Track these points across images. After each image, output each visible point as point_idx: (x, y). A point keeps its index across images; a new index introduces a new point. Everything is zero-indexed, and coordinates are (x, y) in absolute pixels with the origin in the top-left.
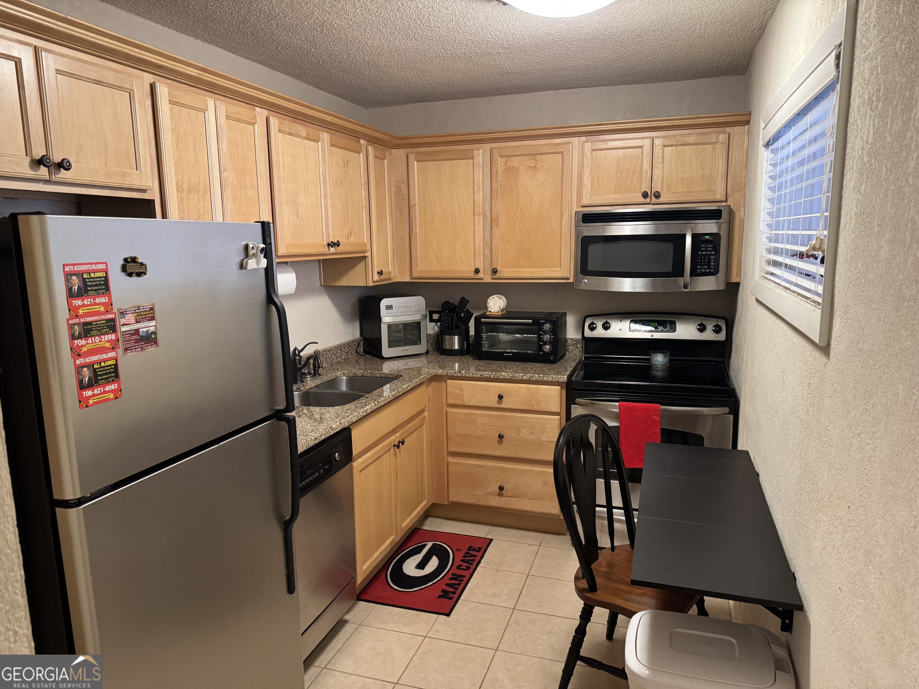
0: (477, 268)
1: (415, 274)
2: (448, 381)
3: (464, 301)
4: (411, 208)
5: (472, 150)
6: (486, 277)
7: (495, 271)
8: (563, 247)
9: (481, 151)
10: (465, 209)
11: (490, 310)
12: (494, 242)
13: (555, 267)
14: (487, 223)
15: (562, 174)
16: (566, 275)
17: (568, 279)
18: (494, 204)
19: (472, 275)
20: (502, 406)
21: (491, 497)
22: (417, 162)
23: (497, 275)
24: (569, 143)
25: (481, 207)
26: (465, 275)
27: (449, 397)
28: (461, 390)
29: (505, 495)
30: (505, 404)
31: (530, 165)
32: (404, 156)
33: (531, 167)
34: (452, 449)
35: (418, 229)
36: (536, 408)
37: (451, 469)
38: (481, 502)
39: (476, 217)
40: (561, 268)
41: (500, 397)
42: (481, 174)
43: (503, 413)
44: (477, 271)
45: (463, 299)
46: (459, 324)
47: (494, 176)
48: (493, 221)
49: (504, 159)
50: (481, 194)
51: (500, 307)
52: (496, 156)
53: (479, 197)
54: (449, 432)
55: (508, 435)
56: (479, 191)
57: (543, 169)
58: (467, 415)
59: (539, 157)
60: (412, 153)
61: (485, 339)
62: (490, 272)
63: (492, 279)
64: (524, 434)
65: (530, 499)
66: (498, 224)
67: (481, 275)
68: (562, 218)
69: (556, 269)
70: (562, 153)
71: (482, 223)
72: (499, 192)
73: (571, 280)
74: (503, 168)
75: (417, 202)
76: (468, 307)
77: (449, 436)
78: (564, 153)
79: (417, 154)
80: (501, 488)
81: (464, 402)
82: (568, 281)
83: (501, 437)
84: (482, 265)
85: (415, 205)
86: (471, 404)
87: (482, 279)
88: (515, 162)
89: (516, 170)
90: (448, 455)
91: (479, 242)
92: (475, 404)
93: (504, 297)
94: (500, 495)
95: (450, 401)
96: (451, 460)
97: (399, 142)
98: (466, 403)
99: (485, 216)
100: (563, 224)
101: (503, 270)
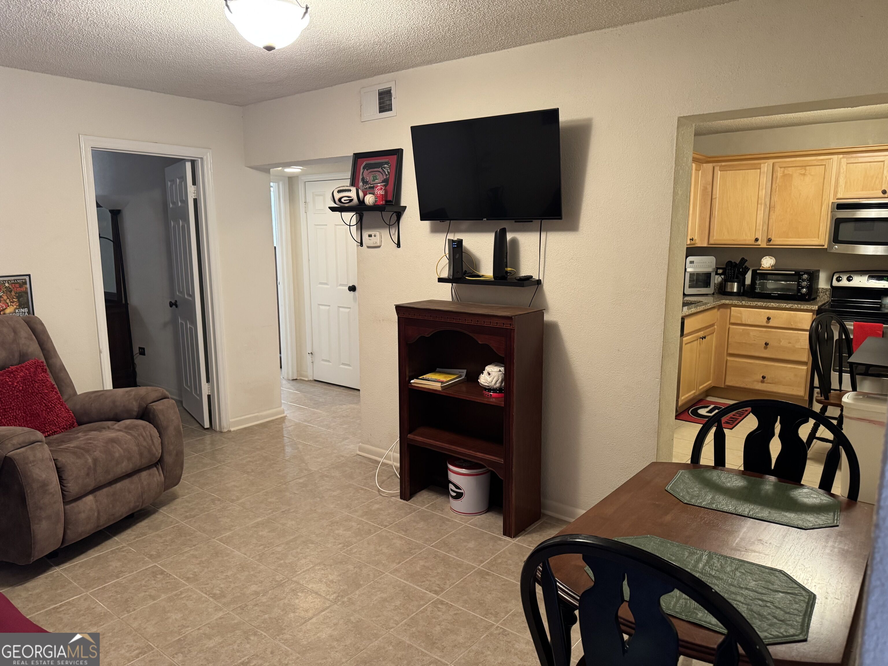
0: (757, 238)
1: (711, 242)
2: (732, 308)
3: (743, 261)
4: (713, 200)
5: (760, 164)
6: (763, 244)
7: (769, 240)
8: (821, 225)
9: (766, 164)
10: (751, 200)
11: (763, 266)
12: (771, 221)
13: (815, 238)
14: (767, 209)
15: (824, 178)
16: (822, 243)
17: (824, 246)
18: (773, 198)
19: (753, 242)
20: (769, 325)
21: (755, 383)
22: (720, 171)
23: (771, 243)
24: (830, 159)
25: (763, 198)
26: (747, 242)
27: (732, 318)
28: (741, 314)
29: (766, 382)
30: (772, 323)
31: (801, 173)
32: (711, 168)
33: (801, 174)
34: (731, 351)
35: (716, 213)
36: (793, 327)
37: (728, 364)
38: (748, 386)
39: (759, 206)
40: (818, 238)
41: (769, 319)
42: (765, 179)
43: (769, 330)
44: (757, 240)
45: (743, 259)
46: (739, 275)
47: (774, 179)
48: (771, 208)
49: (782, 169)
50: (764, 191)
51: (770, 264)
52: (777, 167)
53: (763, 193)
54: (730, 340)
55: (770, 343)
56: (762, 189)
57: (811, 175)
58: (743, 329)
59: (808, 168)
60: (717, 166)
61: (758, 285)
62: (766, 240)
63: (767, 245)
64: (784, 343)
65: (783, 385)
66: (774, 210)
67: (759, 242)
68: (822, 206)
69: (815, 239)
70: (825, 165)
71: (763, 209)
72: (777, 189)
73: (826, 247)
74: (781, 175)
75: (718, 196)
76: (746, 264)
77: (729, 343)
78: (827, 166)
79: (721, 166)
80: (764, 377)
81: (742, 321)
82: (823, 247)
83: (766, 344)
84: (760, 236)
85: (716, 198)
86: (747, 323)
87: (759, 245)
88: (790, 171)
89: (791, 176)
90: (727, 356)
91: (760, 221)
92: (749, 323)
93: (773, 258)
94: (762, 382)
95: (732, 321)
96: (729, 358)
97: (709, 159)
98: (744, 322)
99: (765, 205)
100: (823, 210)
101: (776, 239)
